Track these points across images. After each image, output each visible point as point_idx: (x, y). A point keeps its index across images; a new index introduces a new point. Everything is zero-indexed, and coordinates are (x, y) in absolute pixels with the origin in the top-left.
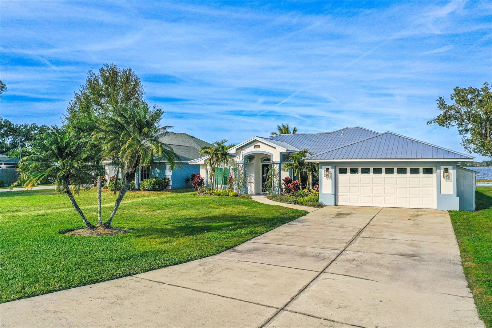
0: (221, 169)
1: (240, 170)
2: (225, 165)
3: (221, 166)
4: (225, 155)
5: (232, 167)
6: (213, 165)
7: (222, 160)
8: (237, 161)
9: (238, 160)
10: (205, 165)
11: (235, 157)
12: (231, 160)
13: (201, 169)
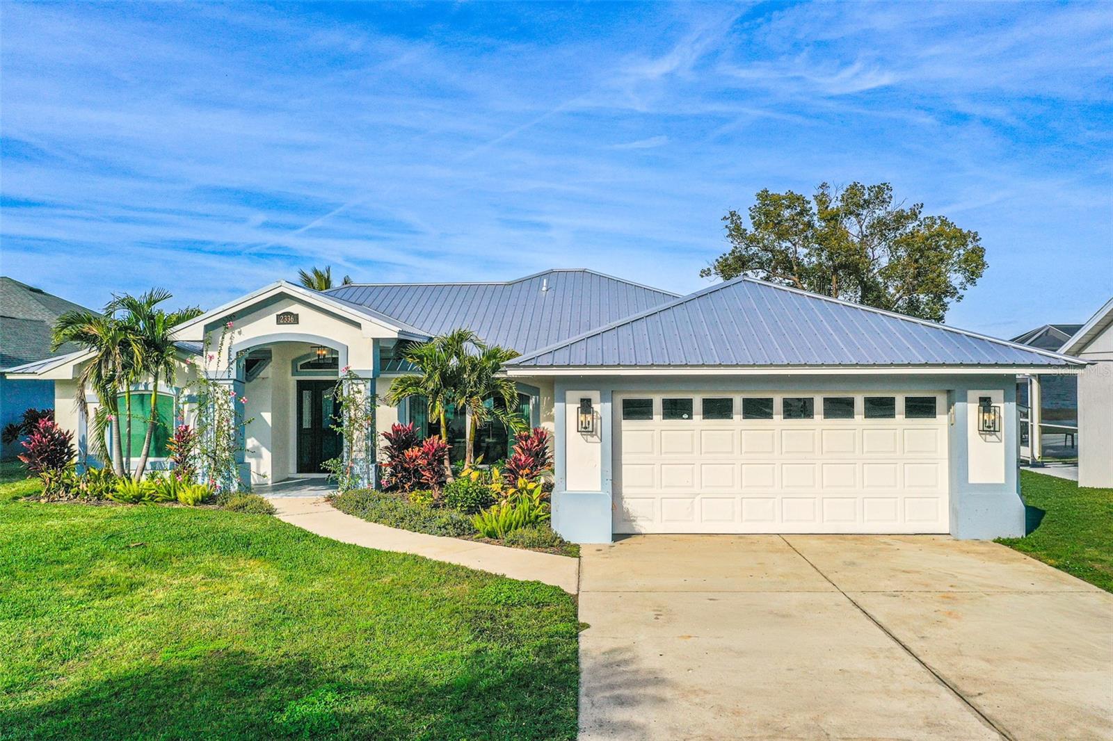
0: (142, 398)
1: (220, 402)
2: (161, 382)
3: (142, 388)
4: (158, 348)
5: (187, 392)
6: (108, 386)
7: (146, 368)
8: (209, 369)
9: (212, 367)
10: (76, 383)
11: (200, 353)
12: (183, 365)
13: (61, 398)
